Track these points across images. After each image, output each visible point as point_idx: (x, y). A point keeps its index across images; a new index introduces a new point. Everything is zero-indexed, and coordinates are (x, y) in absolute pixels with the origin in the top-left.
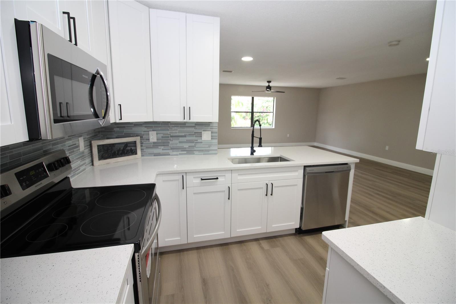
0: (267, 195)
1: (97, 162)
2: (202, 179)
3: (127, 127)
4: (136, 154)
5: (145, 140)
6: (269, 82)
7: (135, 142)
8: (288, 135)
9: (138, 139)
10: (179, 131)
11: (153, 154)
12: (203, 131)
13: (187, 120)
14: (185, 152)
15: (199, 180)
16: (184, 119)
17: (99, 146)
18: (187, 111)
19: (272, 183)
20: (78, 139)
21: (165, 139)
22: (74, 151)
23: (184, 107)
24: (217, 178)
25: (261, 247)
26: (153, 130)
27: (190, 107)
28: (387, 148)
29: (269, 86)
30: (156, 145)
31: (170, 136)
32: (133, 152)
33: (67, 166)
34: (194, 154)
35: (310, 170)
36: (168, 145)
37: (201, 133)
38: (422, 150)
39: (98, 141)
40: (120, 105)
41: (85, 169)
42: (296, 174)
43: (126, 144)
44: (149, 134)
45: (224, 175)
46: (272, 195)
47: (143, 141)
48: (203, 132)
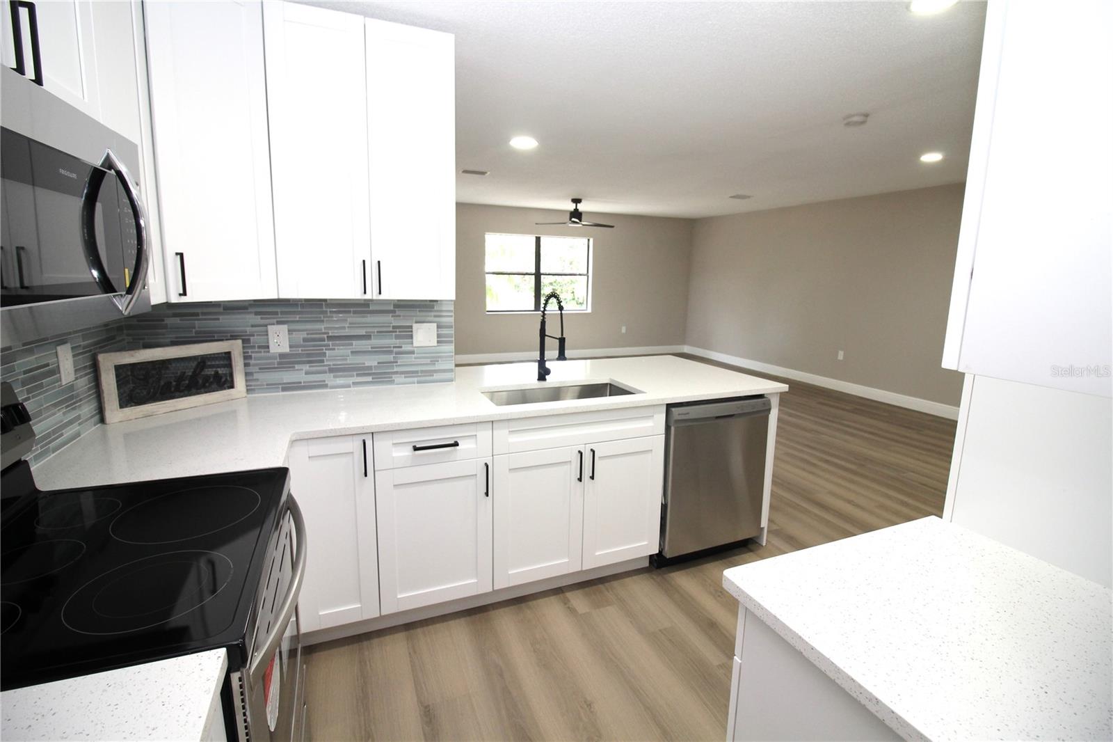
0: (580, 480)
1: (115, 414)
2: (416, 449)
3: (204, 314)
4: (232, 387)
5: (257, 350)
6: (577, 201)
7: (229, 353)
8: (624, 330)
9: (235, 347)
10: (350, 324)
11: (280, 386)
12: (416, 322)
13: (372, 294)
14: (369, 379)
15: (407, 452)
16: (365, 293)
17: (119, 369)
18: (371, 270)
19: (594, 449)
20: (55, 351)
21: (314, 346)
22: (41, 386)
23: (364, 261)
24: (456, 444)
25: (569, 608)
26: (279, 323)
27: (379, 262)
28: (841, 356)
29: (576, 210)
30: (286, 361)
31: (325, 336)
32: (225, 382)
33: (19, 429)
34: (392, 382)
35: (682, 414)
36: (323, 361)
37: (411, 327)
38: (956, 371)
39: (118, 354)
40: (181, 255)
41: (78, 435)
42: (648, 424)
43: (203, 361)
44: (267, 331)
45: (474, 433)
46: (592, 478)
47: (252, 352)
48: (415, 326)
